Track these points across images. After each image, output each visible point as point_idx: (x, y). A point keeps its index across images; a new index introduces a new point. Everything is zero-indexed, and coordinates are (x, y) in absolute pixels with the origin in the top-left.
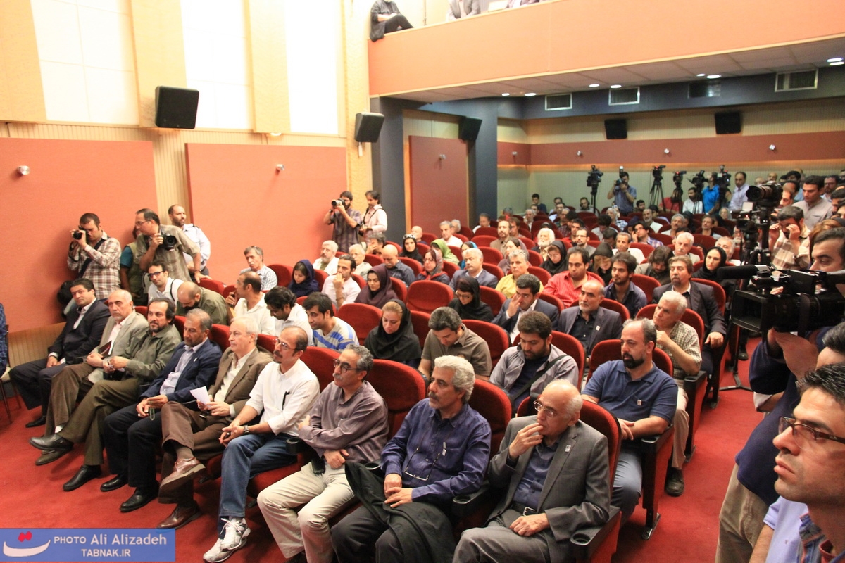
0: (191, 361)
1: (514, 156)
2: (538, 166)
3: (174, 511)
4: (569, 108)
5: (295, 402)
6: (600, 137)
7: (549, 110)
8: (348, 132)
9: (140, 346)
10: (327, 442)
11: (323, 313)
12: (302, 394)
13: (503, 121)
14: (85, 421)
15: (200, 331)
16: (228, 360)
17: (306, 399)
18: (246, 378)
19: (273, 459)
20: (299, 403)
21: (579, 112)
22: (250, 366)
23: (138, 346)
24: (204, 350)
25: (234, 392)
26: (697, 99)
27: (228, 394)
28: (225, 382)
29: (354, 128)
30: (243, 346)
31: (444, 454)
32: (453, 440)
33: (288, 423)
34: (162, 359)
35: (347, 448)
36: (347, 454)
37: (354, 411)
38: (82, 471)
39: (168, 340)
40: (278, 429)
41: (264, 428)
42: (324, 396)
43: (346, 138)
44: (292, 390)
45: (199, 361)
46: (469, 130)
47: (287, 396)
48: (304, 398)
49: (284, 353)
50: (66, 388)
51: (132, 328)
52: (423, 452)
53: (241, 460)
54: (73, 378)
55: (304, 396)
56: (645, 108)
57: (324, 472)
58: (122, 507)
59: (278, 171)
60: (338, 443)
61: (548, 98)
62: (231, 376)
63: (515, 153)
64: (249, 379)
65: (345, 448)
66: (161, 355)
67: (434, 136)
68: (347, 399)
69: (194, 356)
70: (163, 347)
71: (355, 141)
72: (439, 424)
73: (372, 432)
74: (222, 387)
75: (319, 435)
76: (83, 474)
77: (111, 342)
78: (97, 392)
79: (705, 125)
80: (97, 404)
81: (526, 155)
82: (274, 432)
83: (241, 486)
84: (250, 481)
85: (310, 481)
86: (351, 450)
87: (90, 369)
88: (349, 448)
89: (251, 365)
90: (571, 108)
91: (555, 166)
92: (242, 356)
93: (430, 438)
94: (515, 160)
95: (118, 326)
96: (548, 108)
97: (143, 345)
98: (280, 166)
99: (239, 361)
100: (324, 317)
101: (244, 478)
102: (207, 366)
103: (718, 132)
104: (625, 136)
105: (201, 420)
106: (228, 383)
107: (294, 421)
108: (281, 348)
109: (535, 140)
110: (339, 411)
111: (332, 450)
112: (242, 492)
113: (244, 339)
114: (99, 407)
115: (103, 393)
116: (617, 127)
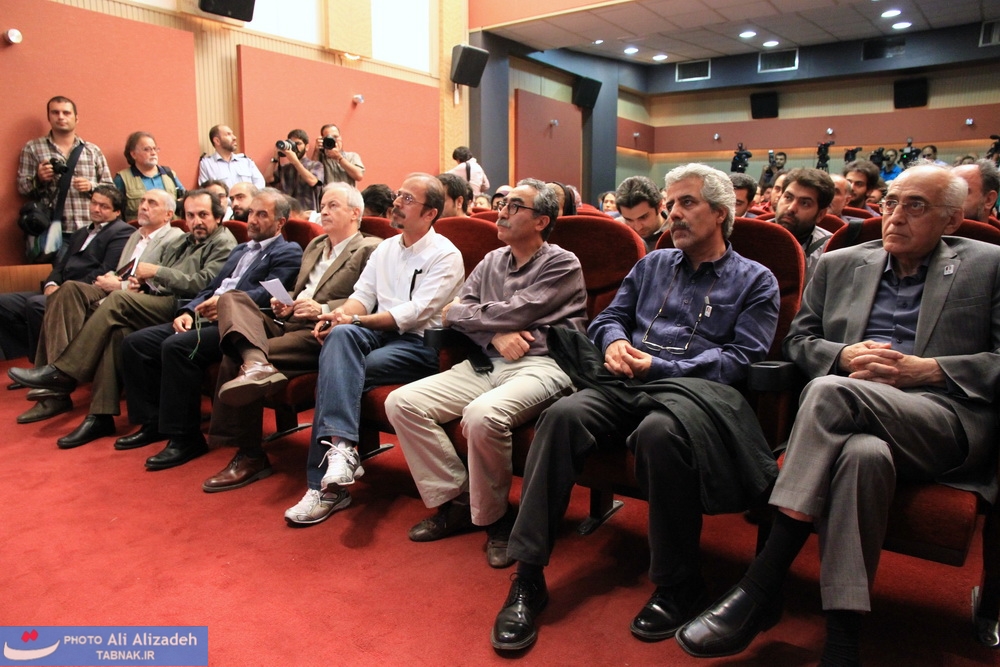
0: (258, 259)
1: (636, 138)
2: (663, 155)
3: (233, 460)
4: (706, 78)
5: (430, 284)
6: (744, 116)
7: (679, 81)
8: (441, 71)
9: (178, 258)
10: (500, 318)
11: (454, 200)
12: (442, 272)
13: (624, 93)
14: (94, 345)
15: (272, 216)
16: (315, 251)
17: (447, 281)
18: (348, 266)
19: (398, 367)
20: (437, 286)
21: (719, 83)
22: (353, 252)
23: (174, 257)
24: (278, 245)
25: (328, 286)
26: (871, 61)
27: (319, 290)
28: (312, 278)
29: (449, 68)
30: (342, 225)
31: (708, 313)
32: (720, 294)
33: (421, 315)
34: (211, 268)
35: (531, 329)
36: (532, 338)
37: (538, 273)
38: (87, 424)
39: (221, 244)
40: (405, 321)
41: (384, 319)
42: (482, 270)
43: (438, 79)
44: (425, 266)
45: (270, 257)
46: (585, 93)
47: (418, 275)
48: (446, 277)
49: (407, 210)
50: (66, 311)
51: (163, 242)
52: (670, 315)
53: (352, 355)
54: (77, 296)
55: (445, 275)
56: (805, 76)
57: (491, 370)
58: (148, 462)
59: (355, 104)
60: (519, 317)
61: (679, 66)
62: (320, 269)
63: (636, 134)
64: (352, 268)
65: (527, 330)
66: (209, 264)
67: (543, 94)
68: (520, 265)
69: (261, 254)
70: (213, 254)
71: (451, 82)
72: (690, 276)
73: (568, 309)
74: (307, 286)
75: (485, 309)
76: (88, 426)
77: (134, 260)
78: (115, 305)
79: (880, 97)
80: (113, 322)
81: (649, 140)
82: (399, 326)
83: (353, 396)
84: (364, 394)
85: (470, 382)
86: (538, 332)
87: (102, 294)
88: (534, 329)
89: (355, 251)
90: (709, 77)
91: (684, 154)
92: (339, 242)
93: (679, 295)
94: (636, 144)
95: (145, 240)
96: (679, 78)
97: (182, 257)
98: (359, 96)
99: (334, 248)
100: (454, 206)
101: (357, 383)
102: (282, 264)
103: (898, 105)
104: (775, 114)
105: (277, 327)
106: (316, 280)
107: (430, 313)
108: (402, 203)
109: (658, 122)
110: (509, 282)
111: (506, 330)
112: (354, 404)
113: (345, 213)
114: (115, 327)
115: (122, 306)
116: (766, 103)
